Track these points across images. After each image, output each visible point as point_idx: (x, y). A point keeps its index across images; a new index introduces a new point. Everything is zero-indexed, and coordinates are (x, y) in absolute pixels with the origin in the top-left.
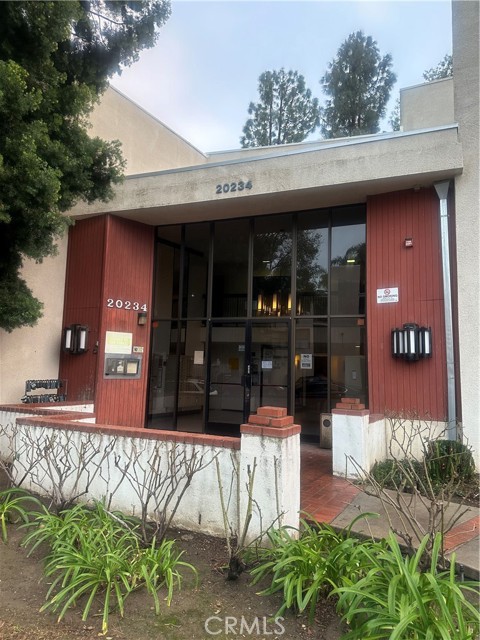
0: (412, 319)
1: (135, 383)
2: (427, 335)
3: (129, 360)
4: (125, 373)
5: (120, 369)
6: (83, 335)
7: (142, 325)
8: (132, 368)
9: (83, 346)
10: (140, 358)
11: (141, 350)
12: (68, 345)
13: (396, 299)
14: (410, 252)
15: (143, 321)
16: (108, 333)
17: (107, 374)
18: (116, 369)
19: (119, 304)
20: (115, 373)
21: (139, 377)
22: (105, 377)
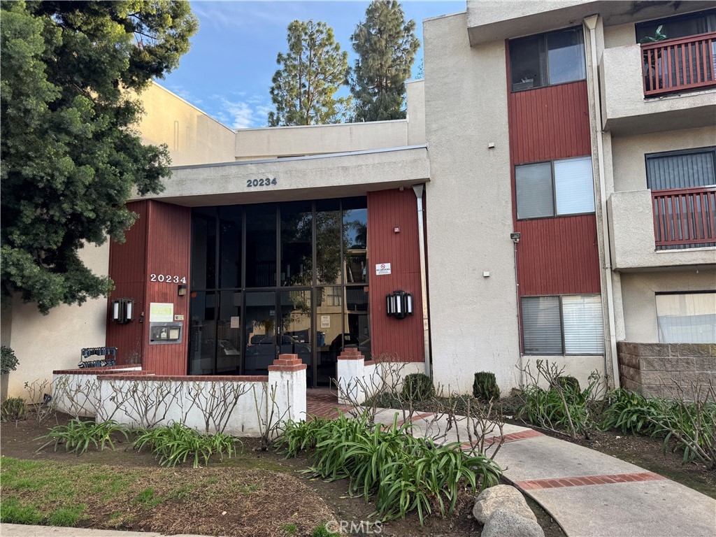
0: (399, 287)
1: (177, 347)
2: (409, 298)
3: (170, 327)
4: (168, 339)
5: (164, 335)
6: (130, 307)
7: (182, 296)
8: (174, 334)
9: (129, 316)
10: (181, 325)
11: (181, 317)
12: (116, 316)
13: (389, 272)
14: (398, 235)
15: (183, 292)
16: (152, 304)
17: (152, 341)
18: (160, 336)
19: (161, 278)
20: (160, 339)
21: (180, 341)
22: (151, 343)
